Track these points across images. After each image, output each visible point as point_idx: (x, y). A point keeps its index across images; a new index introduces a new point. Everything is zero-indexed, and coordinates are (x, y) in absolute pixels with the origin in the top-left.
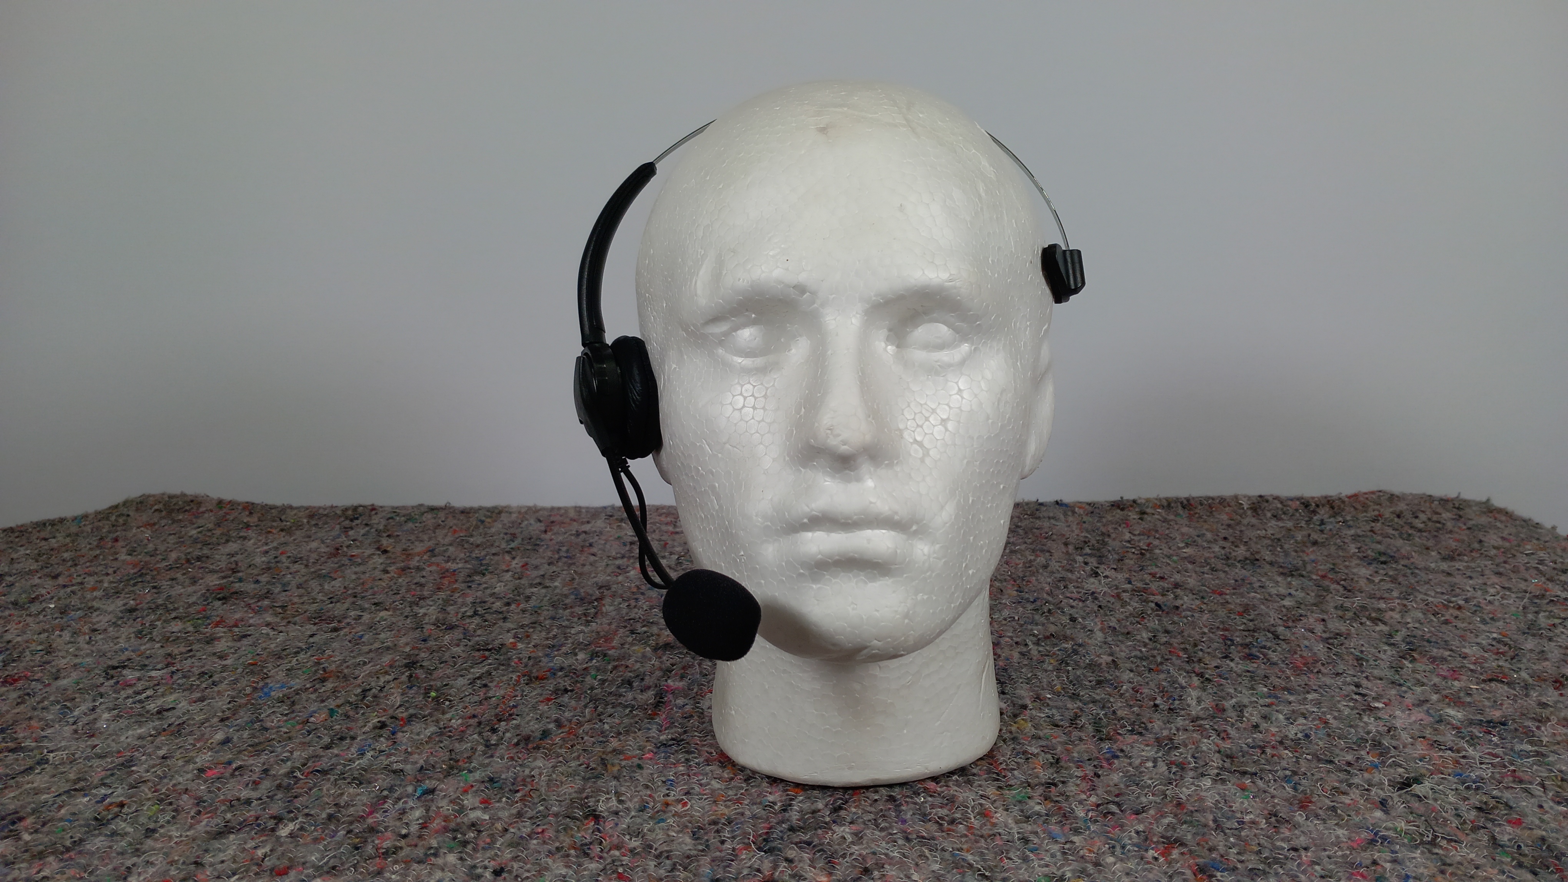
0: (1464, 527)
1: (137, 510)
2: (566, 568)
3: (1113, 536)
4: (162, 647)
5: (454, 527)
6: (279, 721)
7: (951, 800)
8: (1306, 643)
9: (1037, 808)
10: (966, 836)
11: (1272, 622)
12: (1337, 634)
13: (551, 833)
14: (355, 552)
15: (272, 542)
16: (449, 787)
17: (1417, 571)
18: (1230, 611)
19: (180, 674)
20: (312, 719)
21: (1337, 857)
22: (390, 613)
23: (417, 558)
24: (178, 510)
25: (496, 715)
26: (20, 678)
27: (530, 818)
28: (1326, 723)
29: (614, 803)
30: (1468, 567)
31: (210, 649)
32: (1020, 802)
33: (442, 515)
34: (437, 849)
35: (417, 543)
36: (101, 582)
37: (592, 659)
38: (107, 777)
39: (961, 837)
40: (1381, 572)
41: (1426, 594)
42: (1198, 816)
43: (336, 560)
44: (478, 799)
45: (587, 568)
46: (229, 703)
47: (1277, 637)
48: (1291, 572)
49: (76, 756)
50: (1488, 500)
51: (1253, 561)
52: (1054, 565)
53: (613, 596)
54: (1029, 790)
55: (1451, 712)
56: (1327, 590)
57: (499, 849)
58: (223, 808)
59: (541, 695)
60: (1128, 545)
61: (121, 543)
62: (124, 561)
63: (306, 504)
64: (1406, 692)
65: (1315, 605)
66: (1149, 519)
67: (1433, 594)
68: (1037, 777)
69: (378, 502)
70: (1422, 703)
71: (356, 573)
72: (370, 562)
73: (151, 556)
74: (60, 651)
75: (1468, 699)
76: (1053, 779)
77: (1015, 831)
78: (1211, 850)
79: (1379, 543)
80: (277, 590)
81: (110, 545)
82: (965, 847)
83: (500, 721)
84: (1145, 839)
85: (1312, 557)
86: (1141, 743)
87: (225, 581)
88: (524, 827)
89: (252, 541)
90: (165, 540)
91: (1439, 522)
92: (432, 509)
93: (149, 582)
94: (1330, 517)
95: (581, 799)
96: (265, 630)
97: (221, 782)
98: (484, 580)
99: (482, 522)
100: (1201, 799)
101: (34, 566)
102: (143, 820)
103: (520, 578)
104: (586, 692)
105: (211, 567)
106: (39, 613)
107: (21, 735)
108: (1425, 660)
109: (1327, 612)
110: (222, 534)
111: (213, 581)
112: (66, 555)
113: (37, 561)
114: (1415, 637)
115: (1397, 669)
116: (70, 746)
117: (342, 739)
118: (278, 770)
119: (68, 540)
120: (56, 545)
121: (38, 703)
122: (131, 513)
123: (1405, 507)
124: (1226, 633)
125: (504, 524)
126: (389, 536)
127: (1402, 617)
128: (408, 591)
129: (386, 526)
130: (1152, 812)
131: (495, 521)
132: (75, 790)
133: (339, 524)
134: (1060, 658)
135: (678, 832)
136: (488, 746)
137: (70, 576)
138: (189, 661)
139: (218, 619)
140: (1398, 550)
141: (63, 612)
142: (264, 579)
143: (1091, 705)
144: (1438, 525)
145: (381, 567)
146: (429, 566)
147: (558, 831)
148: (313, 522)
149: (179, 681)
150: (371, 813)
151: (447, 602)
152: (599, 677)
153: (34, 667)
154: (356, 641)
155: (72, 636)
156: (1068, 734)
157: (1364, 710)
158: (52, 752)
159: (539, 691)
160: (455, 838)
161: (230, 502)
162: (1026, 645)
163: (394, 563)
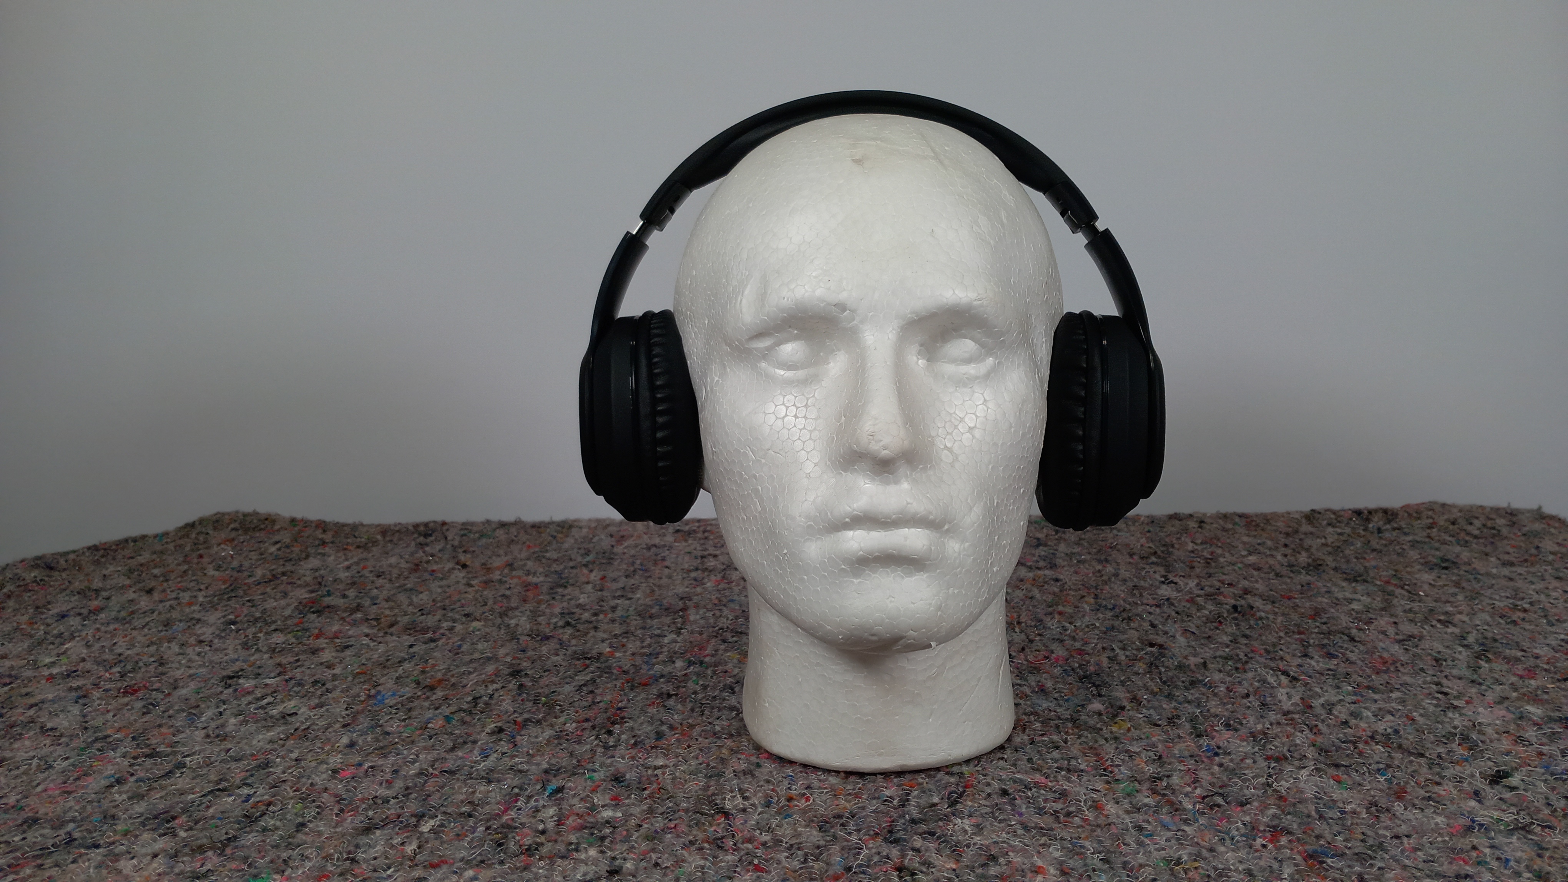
0: (1519, 534)
1: (215, 529)
2: (643, 581)
3: (1176, 546)
4: (271, 658)
5: (528, 543)
6: (398, 726)
7: (1064, 794)
8: (1381, 644)
9: (1146, 800)
10: (1082, 826)
11: (1345, 625)
12: (1410, 636)
13: (683, 828)
14: (435, 567)
15: (352, 558)
16: (576, 786)
17: (1479, 577)
18: (1302, 615)
19: (293, 682)
20: (430, 725)
21: (1438, 843)
22: (482, 623)
23: (498, 572)
24: (254, 529)
25: (609, 718)
26: (139, 689)
27: (662, 814)
28: (1413, 720)
29: (739, 800)
30: (1529, 572)
31: (316, 659)
32: (1129, 795)
33: (513, 530)
34: (578, 844)
35: (494, 558)
36: (195, 597)
37: (689, 666)
38: (246, 778)
39: (1078, 827)
40: (1444, 576)
41: (1491, 598)
42: (1300, 807)
43: (417, 575)
44: (608, 797)
45: (665, 581)
46: (346, 709)
47: (1352, 639)
48: (1355, 578)
49: (212, 760)
50: (1540, 508)
51: (1316, 566)
52: (1124, 573)
53: (697, 606)
54: (1136, 784)
55: (1530, 708)
56: (1392, 594)
57: (636, 842)
58: (364, 806)
59: (647, 699)
60: (1192, 555)
61: (205, 560)
62: (213, 576)
63: (376, 522)
64: (1486, 690)
65: (1383, 609)
66: (1208, 527)
67: (1497, 597)
68: (1143, 772)
69: (448, 519)
70: (1504, 699)
71: (441, 587)
72: (452, 576)
73: (238, 572)
74: (172, 662)
75: (1546, 697)
76: (1158, 774)
77: (1128, 820)
78: (1318, 837)
79: (1437, 549)
80: (367, 603)
81: (195, 561)
82: (1083, 836)
83: (613, 723)
84: (1253, 828)
85: (1373, 563)
86: (1237, 738)
87: (313, 595)
88: (657, 822)
89: (332, 558)
90: (247, 556)
91: (1494, 528)
92: (503, 525)
93: (242, 597)
94: (1385, 524)
95: (709, 797)
96: (366, 641)
97: (356, 781)
98: (566, 592)
99: (554, 537)
100: (1302, 792)
101: (128, 582)
102: (289, 817)
103: (601, 590)
104: (690, 696)
105: (299, 582)
106: (144, 627)
107: (155, 741)
108: (1500, 660)
109: (1396, 616)
110: (301, 551)
111: (302, 594)
112: (156, 571)
113: (129, 578)
114: (1486, 638)
115: (1476, 669)
116: (204, 750)
117: (465, 743)
118: (408, 772)
119: (154, 556)
120: (143, 561)
121: (164, 712)
122: (211, 532)
123: (1459, 514)
124: (1302, 636)
125: (576, 540)
126: (464, 552)
127: (1471, 620)
128: (495, 603)
129: (460, 542)
130: (1256, 804)
131: (567, 536)
132: (219, 790)
133: (414, 540)
134: (1147, 661)
135: (807, 826)
136: (606, 747)
137: (164, 591)
138: (298, 670)
139: (317, 631)
140: (1458, 556)
141: (167, 624)
142: (352, 593)
143: (1186, 705)
144: (1493, 531)
145: (464, 581)
146: (512, 578)
147: (690, 826)
148: (388, 539)
149: (295, 689)
150: (506, 810)
151: (535, 614)
152: (701, 683)
153: (150, 677)
154: (456, 651)
155: (180, 648)
156: (1166, 732)
157: (1448, 708)
158: (188, 756)
159: (643, 695)
160: (592, 834)
161: (302, 520)
162: (1113, 649)
163: (475, 577)
